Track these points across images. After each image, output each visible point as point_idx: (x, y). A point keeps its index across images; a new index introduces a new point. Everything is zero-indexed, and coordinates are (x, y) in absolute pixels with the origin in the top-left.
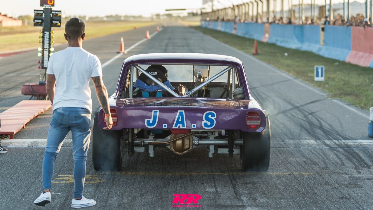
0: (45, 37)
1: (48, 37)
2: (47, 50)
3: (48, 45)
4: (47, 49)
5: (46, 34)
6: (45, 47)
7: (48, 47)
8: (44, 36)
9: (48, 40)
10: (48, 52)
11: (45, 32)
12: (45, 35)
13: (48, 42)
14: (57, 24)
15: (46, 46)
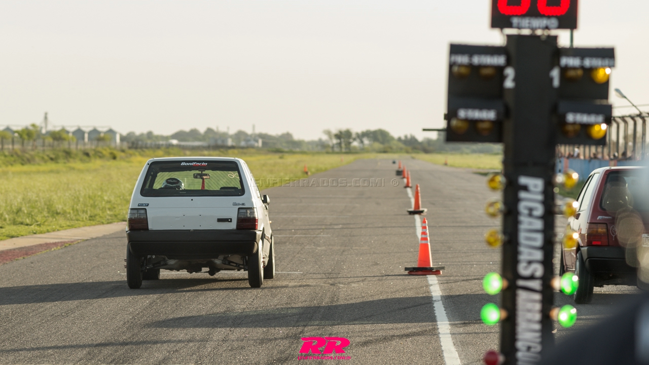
0: (523, 207)
1: (539, 210)
2: (536, 284)
3: (538, 255)
4: (532, 278)
5: (525, 188)
6: (523, 270)
7: (539, 270)
8: (517, 200)
9: (539, 224)
10: (537, 297)
11: (523, 180)
12: (523, 195)
13: (539, 240)
14: (587, 127)
15: (530, 262)
